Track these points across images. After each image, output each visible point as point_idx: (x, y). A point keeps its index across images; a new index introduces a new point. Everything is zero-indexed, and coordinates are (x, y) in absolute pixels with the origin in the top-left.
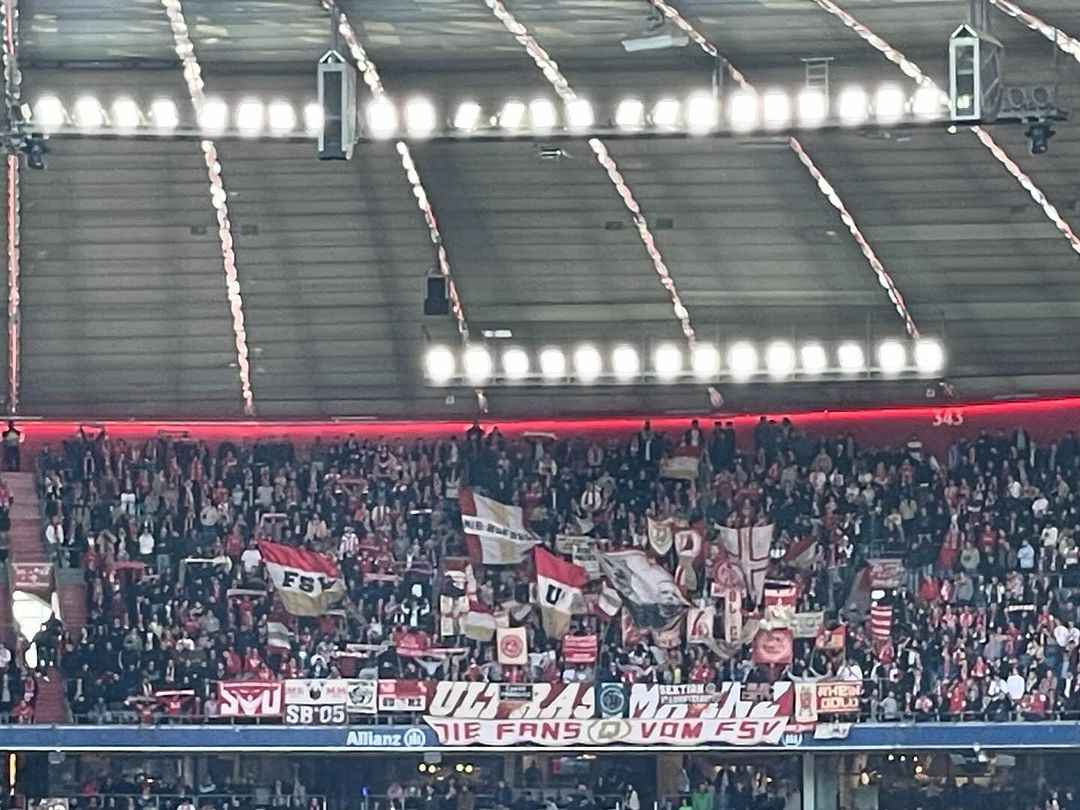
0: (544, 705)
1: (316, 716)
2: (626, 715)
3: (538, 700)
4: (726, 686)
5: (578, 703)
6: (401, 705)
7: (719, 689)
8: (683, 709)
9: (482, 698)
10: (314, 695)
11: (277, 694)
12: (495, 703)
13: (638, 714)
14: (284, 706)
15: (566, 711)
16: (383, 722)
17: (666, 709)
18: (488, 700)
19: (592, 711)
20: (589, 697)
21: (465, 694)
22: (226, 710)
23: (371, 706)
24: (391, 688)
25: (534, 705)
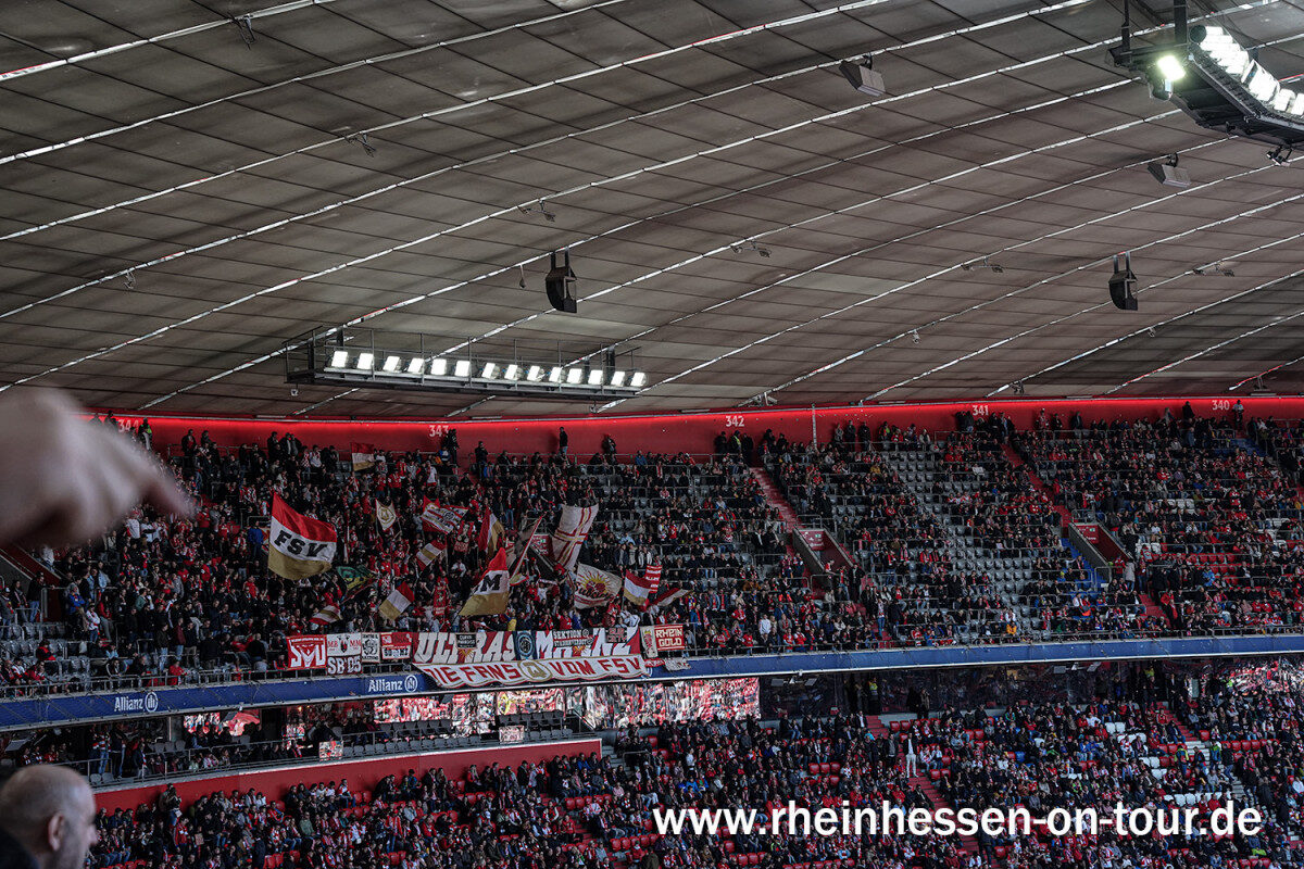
0: (484, 650)
1: (346, 673)
2: (535, 657)
3: (481, 645)
4: (595, 631)
5: (504, 648)
6: (396, 655)
7: (591, 634)
8: (569, 651)
9: (447, 646)
10: (344, 647)
11: (323, 647)
12: (455, 650)
13: (542, 656)
15: (498, 656)
16: (385, 669)
17: (558, 650)
18: (451, 647)
19: (513, 655)
20: (510, 644)
21: (437, 642)
22: (295, 664)
23: (375, 656)
24: (389, 640)
25: (478, 651)
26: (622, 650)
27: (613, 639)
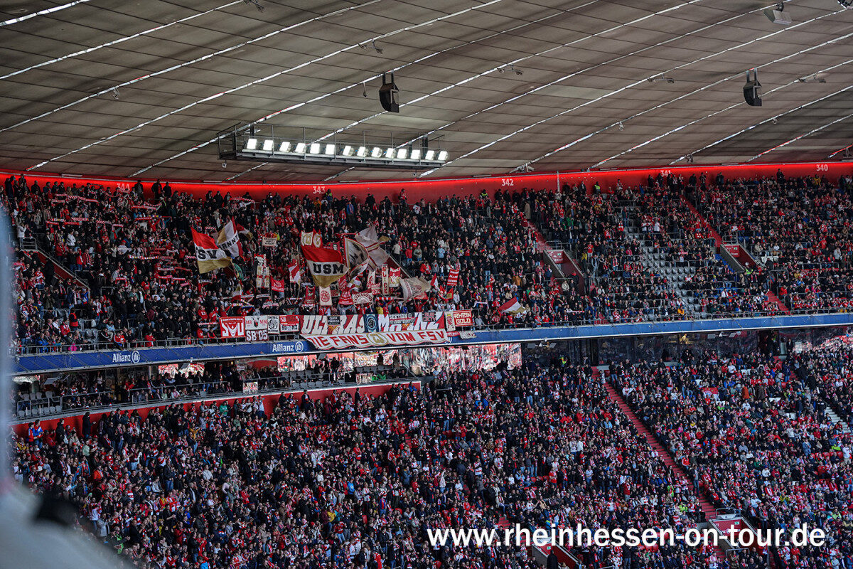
0: (345, 326)
1: (258, 339)
2: (378, 331)
3: (343, 323)
4: (416, 314)
5: (358, 325)
6: (289, 329)
7: (413, 316)
8: (399, 327)
9: (321, 324)
10: (256, 324)
11: (242, 324)
12: (326, 326)
13: (382, 330)
14: (245, 331)
15: (354, 330)
16: (283, 338)
17: (393, 326)
18: (323, 325)
19: (363, 330)
20: (362, 322)
21: (315, 321)
22: (225, 335)
23: (276, 330)
24: (284, 320)
25: (341, 327)
26: (433, 326)
27: (427, 319)
